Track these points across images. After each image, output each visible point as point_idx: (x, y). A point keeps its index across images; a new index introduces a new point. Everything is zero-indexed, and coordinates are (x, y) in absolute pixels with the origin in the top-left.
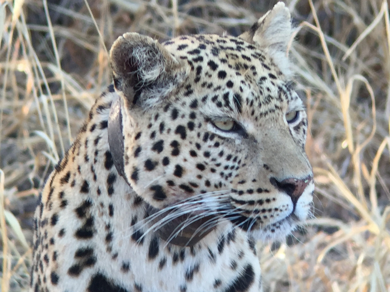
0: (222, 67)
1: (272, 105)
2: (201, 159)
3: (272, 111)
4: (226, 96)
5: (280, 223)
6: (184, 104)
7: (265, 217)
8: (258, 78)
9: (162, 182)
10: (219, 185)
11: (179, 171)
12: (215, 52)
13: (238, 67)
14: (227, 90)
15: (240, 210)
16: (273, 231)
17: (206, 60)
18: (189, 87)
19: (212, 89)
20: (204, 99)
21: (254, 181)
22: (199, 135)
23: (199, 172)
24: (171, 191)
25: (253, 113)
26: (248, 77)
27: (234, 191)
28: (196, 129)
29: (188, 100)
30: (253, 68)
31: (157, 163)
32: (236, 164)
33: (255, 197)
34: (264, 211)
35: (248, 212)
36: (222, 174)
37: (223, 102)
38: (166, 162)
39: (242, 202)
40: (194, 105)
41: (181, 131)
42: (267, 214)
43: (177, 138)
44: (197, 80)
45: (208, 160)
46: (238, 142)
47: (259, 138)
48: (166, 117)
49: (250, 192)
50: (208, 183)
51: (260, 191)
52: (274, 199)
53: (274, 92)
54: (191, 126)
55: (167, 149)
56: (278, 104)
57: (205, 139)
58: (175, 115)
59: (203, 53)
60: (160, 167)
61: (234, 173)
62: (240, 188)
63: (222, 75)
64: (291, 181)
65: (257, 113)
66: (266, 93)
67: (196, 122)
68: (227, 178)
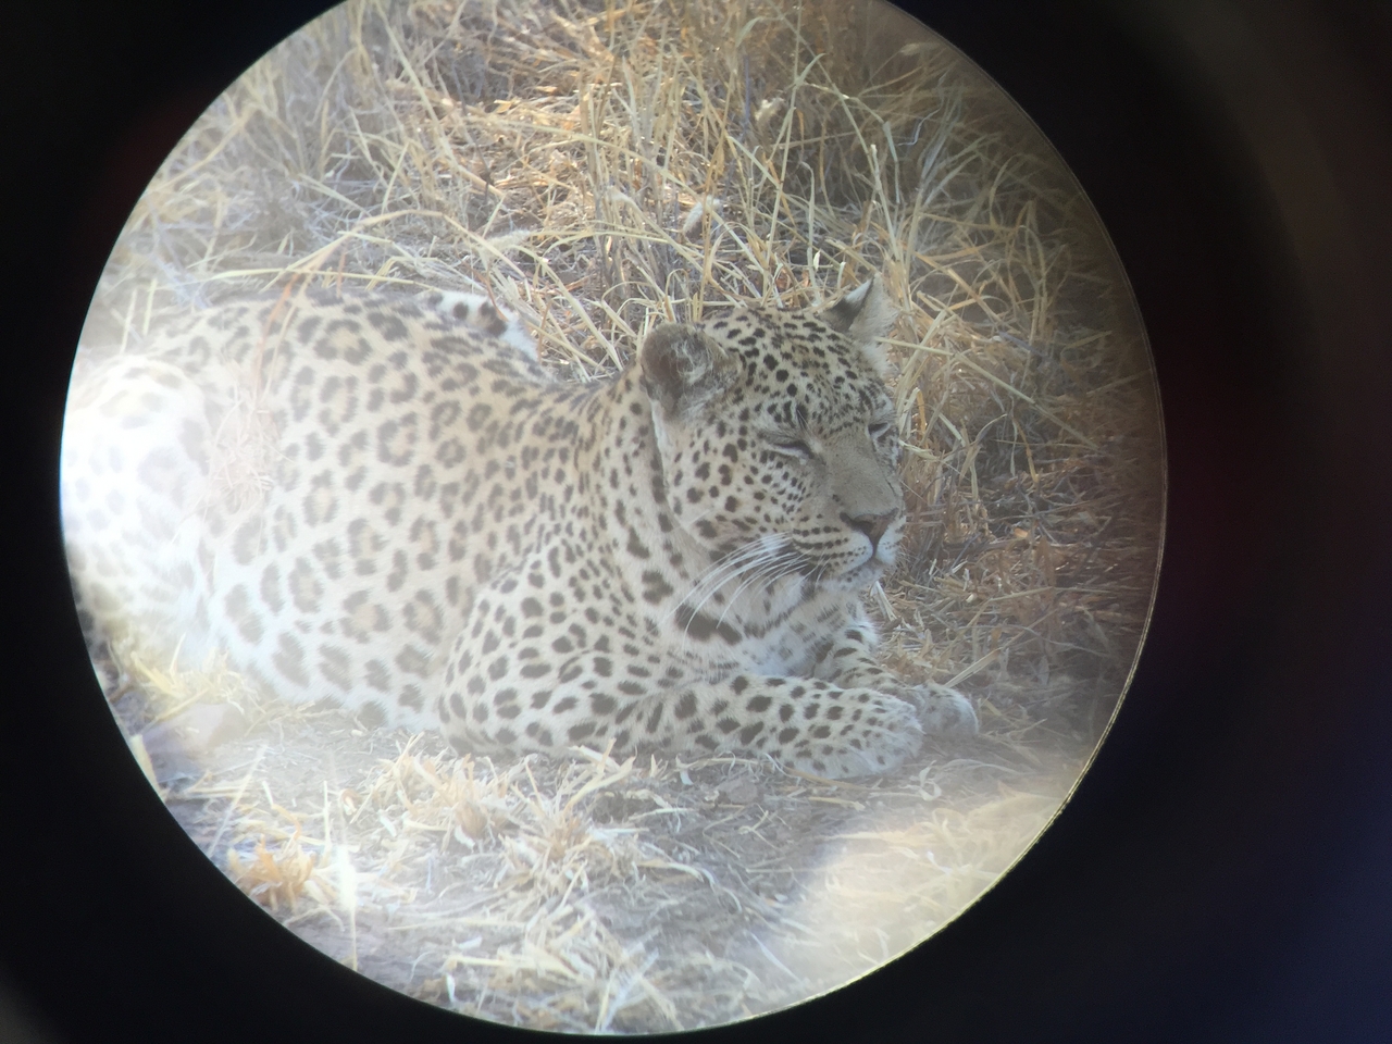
0: (783, 365)
1: (849, 418)
2: (759, 485)
3: (847, 425)
4: (787, 406)
5: (859, 569)
6: (731, 416)
7: (837, 564)
8: (832, 378)
9: (710, 516)
10: (780, 521)
11: (732, 504)
12: (777, 341)
13: (805, 365)
14: (788, 398)
15: (806, 556)
16: (849, 580)
17: (763, 354)
18: (738, 391)
19: (768, 394)
20: (758, 408)
21: (819, 516)
22: (754, 456)
23: (757, 502)
24: (722, 527)
25: (821, 430)
26: (818, 378)
27: (797, 532)
28: (749, 448)
29: (737, 409)
30: (826, 366)
31: (702, 493)
32: (800, 493)
33: (822, 538)
34: (835, 556)
35: (816, 558)
36: (784, 506)
37: (783, 415)
38: (714, 492)
39: (807, 546)
40: (745, 416)
41: (730, 451)
42: (839, 560)
43: (727, 461)
44: (749, 382)
45: (767, 487)
46: (803, 462)
47: (829, 459)
48: (710, 432)
49: (816, 531)
50: (767, 518)
51: (827, 530)
52: (846, 540)
53: (855, 400)
54: (742, 445)
55: (715, 477)
56: (859, 416)
57: (763, 460)
58: (722, 430)
59: (758, 345)
60: (707, 498)
61: (798, 505)
62: (803, 526)
63: (782, 376)
64: (868, 518)
65: (827, 431)
66: (843, 400)
67: (748, 439)
68: (788, 512)
